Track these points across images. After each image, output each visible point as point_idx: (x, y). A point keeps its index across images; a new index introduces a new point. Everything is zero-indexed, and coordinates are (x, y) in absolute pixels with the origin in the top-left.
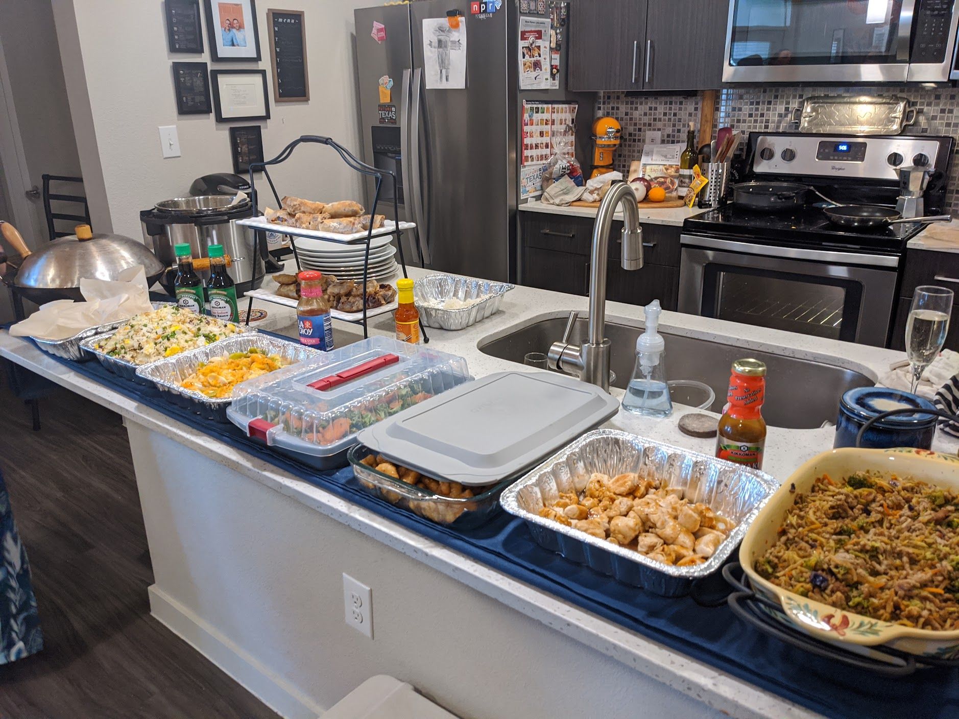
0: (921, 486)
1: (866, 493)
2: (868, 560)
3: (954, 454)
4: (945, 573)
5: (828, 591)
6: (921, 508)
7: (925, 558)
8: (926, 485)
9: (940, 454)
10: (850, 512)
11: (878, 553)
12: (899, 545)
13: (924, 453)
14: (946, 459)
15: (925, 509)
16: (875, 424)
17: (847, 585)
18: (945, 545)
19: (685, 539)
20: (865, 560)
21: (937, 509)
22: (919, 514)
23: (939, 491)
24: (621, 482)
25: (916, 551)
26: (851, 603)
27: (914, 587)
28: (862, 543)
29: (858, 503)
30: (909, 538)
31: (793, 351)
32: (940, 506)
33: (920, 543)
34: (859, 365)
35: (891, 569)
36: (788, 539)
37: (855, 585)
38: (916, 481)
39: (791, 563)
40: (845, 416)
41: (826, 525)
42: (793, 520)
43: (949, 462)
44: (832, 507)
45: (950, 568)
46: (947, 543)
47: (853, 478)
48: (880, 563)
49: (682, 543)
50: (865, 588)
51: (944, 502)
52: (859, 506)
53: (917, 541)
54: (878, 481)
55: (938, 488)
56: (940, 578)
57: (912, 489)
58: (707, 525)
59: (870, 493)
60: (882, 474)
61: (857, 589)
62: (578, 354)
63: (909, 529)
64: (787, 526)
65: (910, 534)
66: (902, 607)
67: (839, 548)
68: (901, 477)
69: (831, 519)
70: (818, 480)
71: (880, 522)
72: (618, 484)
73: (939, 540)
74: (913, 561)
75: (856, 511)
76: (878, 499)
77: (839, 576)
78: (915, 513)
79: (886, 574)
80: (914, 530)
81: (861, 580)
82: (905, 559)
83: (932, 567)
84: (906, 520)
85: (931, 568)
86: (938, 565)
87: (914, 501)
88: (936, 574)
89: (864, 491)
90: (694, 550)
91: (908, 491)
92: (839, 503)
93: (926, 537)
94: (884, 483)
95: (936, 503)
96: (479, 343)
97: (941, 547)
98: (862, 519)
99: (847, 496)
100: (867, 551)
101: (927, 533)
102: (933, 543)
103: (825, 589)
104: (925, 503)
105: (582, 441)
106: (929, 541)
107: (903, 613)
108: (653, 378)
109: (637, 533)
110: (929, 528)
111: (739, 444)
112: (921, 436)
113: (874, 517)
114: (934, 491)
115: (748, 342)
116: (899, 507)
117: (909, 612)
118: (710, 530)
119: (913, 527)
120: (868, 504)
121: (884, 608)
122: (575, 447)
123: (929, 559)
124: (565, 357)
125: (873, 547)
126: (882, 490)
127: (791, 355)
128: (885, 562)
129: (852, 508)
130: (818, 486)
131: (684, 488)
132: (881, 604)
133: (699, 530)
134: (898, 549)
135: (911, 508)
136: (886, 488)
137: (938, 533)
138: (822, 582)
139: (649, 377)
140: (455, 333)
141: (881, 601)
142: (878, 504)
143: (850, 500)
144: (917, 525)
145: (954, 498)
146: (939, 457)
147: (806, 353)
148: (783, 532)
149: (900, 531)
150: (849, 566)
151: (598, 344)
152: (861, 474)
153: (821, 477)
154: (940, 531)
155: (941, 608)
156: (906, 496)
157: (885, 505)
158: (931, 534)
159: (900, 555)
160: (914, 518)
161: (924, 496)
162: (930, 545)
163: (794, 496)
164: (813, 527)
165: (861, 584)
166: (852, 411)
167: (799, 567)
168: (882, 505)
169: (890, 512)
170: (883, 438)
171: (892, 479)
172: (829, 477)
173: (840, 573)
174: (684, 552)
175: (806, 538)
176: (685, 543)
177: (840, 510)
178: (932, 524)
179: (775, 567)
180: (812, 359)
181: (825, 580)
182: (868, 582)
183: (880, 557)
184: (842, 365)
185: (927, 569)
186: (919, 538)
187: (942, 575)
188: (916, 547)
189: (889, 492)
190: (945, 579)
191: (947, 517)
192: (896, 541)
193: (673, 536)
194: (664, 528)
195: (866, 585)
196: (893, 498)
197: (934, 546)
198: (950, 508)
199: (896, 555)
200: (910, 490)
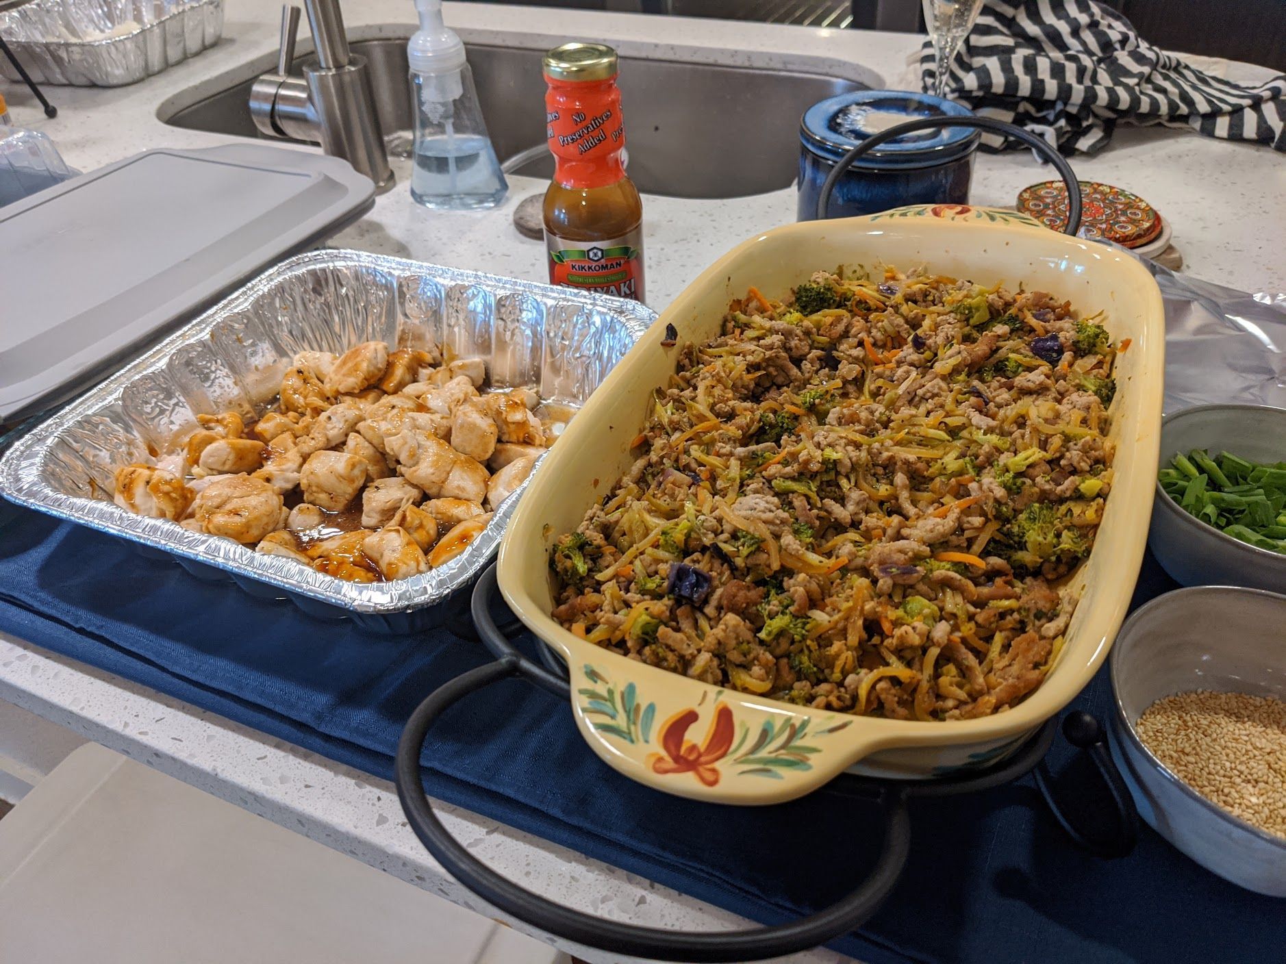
0: (942, 286)
1: (829, 320)
2: (814, 496)
3: (1010, 208)
4: (989, 508)
5: (710, 610)
6: (940, 339)
7: (943, 471)
8: (954, 282)
9: (981, 209)
10: (794, 371)
11: (838, 473)
12: (888, 443)
13: (949, 212)
14: (992, 218)
15: (949, 342)
16: (856, 163)
17: (760, 582)
18: (990, 430)
19: (464, 481)
20: (808, 498)
21: (975, 334)
22: (936, 355)
23: (979, 293)
24: (350, 365)
25: (926, 453)
26: (762, 635)
27: (918, 558)
28: (803, 456)
29: (811, 347)
30: (910, 422)
31: (749, 55)
32: (981, 327)
33: (933, 433)
34: (856, 68)
35: (867, 512)
36: (650, 465)
37: (775, 581)
38: (933, 277)
39: (636, 536)
40: (809, 157)
41: (730, 416)
42: (665, 413)
43: (999, 225)
44: (752, 368)
45: (1000, 493)
46: (993, 423)
47: (806, 290)
48: (842, 500)
49: (456, 492)
50: (797, 586)
51: (988, 317)
52: (816, 353)
53: (928, 427)
54: (856, 289)
55: (977, 288)
56: (977, 521)
57: (925, 294)
58: (514, 438)
59: (839, 319)
60: (868, 269)
61: (781, 589)
62: (304, 95)
63: (913, 400)
64: (652, 429)
65: (914, 411)
66: (886, 626)
67: (751, 477)
68: (903, 273)
69: (744, 399)
70: (737, 304)
71: (859, 382)
72: (345, 370)
73: (977, 418)
74: (918, 480)
75: (806, 365)
76: (853, 331)
77: (739, 562)
78: (928, 354)
79: (855, 524)
80: (924, 399)
81: (790, 563)
82: (900, 478)
83: (961, 492)
84: (908, 373)
85: (958, 496)
86: (973, 486)
87: (927, 323)
88: (967, 512)
89: (826, 316)
90: (485, 502)
91: (915, 302)
92: (768, 353)
93: (948, 415)
94: (869, 292)
95: (972, 322)
96: (163, 105)
97: (979, 436)
98: (823, 383)
99: (787, 334)
100: (813, 476)
101: (949, 400)
102: (963, 427)
103: (706, 601)
104: (952, 328)
105: (262, 285)
106: (952, 421)
107: (887, 642)
108: (458, 129)
109: (361, 483)
110: (956, 387)
111: (585, 246)
112: (950, 179)
113: (847, 370)
114: (966, 296)
115: (672, 48)
116: (896, 341)
117: (901, 638)
118: (519, 449)
119: (920, 392)
120: (833, 345)
121: (843, 634)
122: (241, 302)
123: (953, 474)
124: (282, 107)
125: (825, 462)
126: (864, 308)
127: (747, 64)
128: (855, 495)
129: (797, 361)
130: (734, 319)
131: (487, 358)
132: (837, 623)
133: (497, 453)
134: (885, 455)
135: (919, 344)
136: (871, 303)
137: (973, 399)
138: (697, 585)
139: (449, 127)
140: (118, 91)
141: (836, 617)
142: (853, 341)
143: (794, 343)
144: (932, 384)
145: (1008, 305)
146: (979, 216)
147: (770, 57)
148: (644, 447)
149: (892, 406)
150: (764, 531)
151: (339, 66)
152: (820, 278)
153: (743, 296)
154: (978, 394)
155: (980, 604)
156: (912, 315)
157: (868, 341)
158: (958, 403)
159: (888, 468)
160: (925, 367)
161: (948, 308)
162: (954, 432)
163: (674, 353)
164: (699, 428)
165: (790, 573)
166: (821, 145)
167: (650, 550)
168: (861, 344)
169: (881, 355)
170: (879, 191)
171: (887, 279)
172: (760, 294)
173: (741, 553)
174: (458, 511)
175: (684, 459)
176: (463, 489)
177: (771, 369)
178: (962, 377)
179: (595, 557)
180: (780, 66)
181: (702, 579)
182: (807, 566)
183: (844, 482)
184: (831, 71)
185: (947, 499)
186: (932, 419)
187: (983, 514)
188: (924, 442)
189: (877, 310)
190: (987, 520)
191: (995, 351)
192: (884, 434)
193: (434, 478)
194: (417, 463)
195: (802, 576)
196: (886, 322)
197: (965, 433)
198: (1001, 329)
199: (880, 471)
200: (920, 298)
